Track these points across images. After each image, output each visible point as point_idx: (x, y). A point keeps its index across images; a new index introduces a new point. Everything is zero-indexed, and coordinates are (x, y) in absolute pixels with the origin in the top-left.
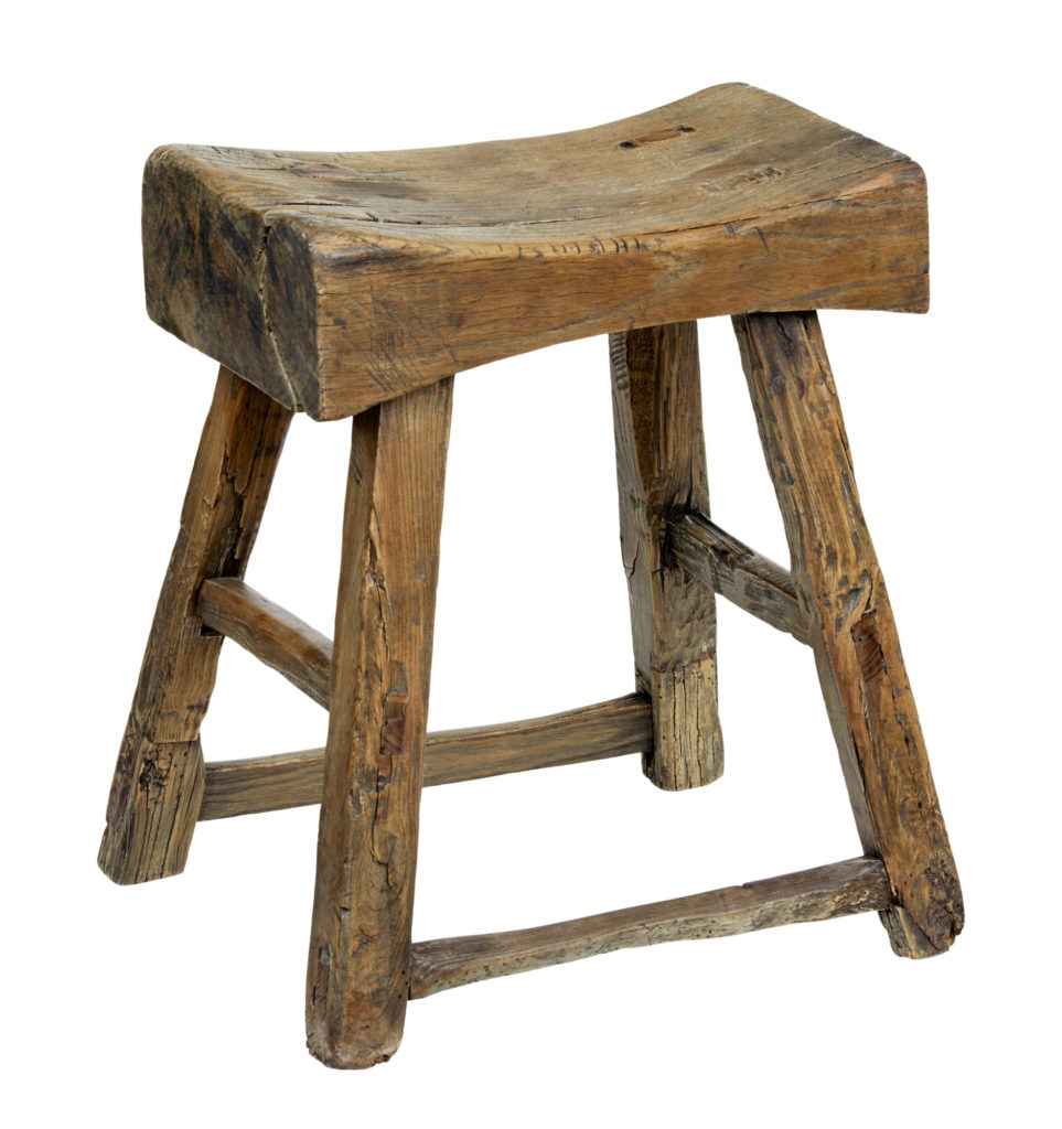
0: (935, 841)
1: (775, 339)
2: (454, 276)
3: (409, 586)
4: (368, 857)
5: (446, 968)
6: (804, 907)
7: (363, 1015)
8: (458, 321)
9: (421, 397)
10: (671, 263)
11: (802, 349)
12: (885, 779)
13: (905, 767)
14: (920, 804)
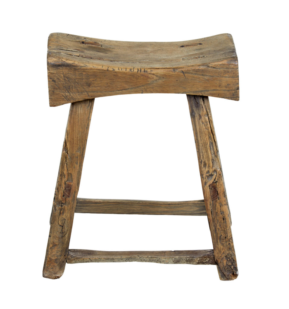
0: (229, 248)
1: (193, 102)
2: (88, 73)
3: (75, 154)
4: (57, 223)
5: (78, 257)
6: (189, 260)
7: (52, 265)
8: (89, 85)
9: (83, 104)
10: (155, 77)
11: (201, 106)
12: (215, 229)
13: (222, 226)
14: (226, 238)
